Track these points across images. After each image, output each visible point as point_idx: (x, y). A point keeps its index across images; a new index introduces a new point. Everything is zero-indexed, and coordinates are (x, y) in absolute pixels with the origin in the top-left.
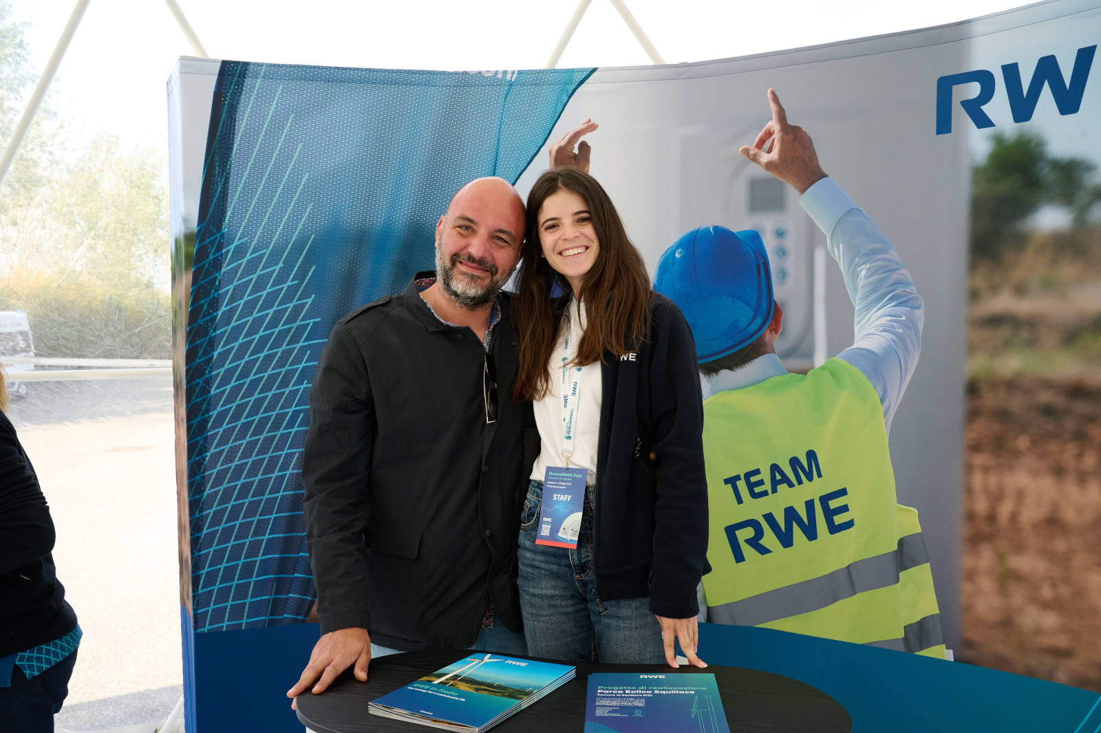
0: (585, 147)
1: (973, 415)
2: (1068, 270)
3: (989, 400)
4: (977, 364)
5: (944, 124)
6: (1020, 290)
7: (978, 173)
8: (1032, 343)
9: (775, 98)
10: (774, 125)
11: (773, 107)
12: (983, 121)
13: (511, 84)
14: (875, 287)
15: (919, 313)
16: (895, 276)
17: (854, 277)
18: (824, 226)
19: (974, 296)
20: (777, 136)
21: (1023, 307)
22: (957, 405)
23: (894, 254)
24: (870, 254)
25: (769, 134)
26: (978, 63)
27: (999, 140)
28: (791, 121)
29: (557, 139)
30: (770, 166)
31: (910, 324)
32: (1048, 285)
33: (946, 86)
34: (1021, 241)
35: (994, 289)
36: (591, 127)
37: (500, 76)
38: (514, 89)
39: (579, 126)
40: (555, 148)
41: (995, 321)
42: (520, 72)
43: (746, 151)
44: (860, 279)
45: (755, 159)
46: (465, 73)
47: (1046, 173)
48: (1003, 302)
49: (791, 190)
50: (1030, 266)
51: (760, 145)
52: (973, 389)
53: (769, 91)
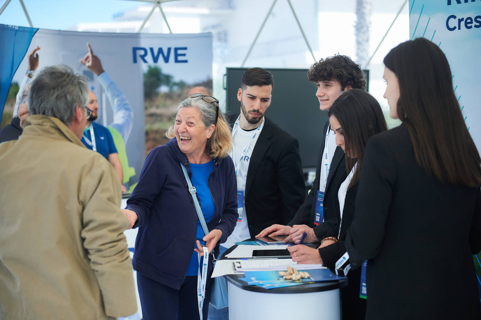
0: (37, 55)
1: (147, 140)
2: (169, 102)
3: (151, 136)
4: (148, 127)
5: (135, 61)
6: (158, 107)
7: (145, 75)
8: (161, 121)
9: (90, 46)
10: (89, 54)
11: (89, 49)
12: (145, 61)
13: (16, 31)
14: (119, 105)
15: (132, 114)
16: (124, 102)
17: (113, 102)
18: (105, 86)
19: (146, 108)
20: (90, 58)
21: (159, 111)
22: (143, 138)
23: (124, 96)
24: (118, 96)
25: (88, 57)
26: (143, 45)
27: (150, 67)
28: (95, 54)
29: (30, 52)
30: (89, 67)
31: (129, 116)
32: (164, 106)
33: (135, 50)
34: (157, 94)
35: (151, 106)
36: (39, 49)
37: (13, 27)
38: (18, 32)
39: (35, 48)
40: (30, 55)
41: (152, 115)
42: (19, 27)
43: (82, 62)
44: (115, 102)
45: (84, 64)
46: (3, 25)
47: (162, 77)
48: (153, 110)
49: (95, 75)
50: (159, 101)
51: (86, 60)
52: (147, 133)
53: (87, 44)
